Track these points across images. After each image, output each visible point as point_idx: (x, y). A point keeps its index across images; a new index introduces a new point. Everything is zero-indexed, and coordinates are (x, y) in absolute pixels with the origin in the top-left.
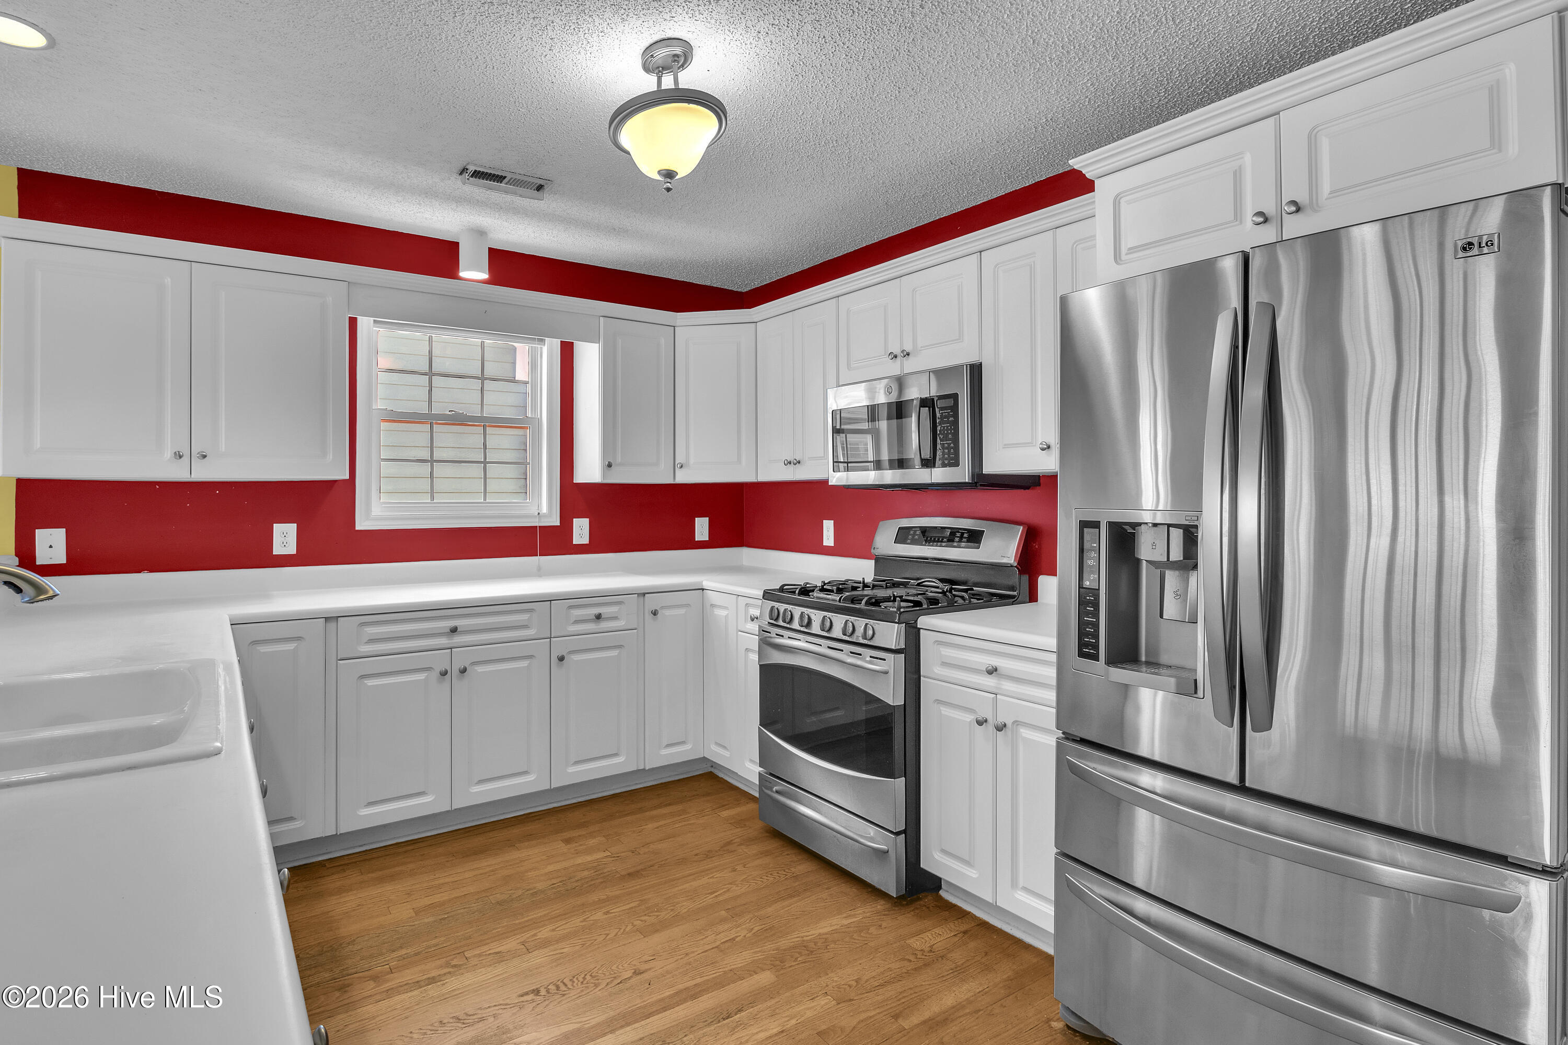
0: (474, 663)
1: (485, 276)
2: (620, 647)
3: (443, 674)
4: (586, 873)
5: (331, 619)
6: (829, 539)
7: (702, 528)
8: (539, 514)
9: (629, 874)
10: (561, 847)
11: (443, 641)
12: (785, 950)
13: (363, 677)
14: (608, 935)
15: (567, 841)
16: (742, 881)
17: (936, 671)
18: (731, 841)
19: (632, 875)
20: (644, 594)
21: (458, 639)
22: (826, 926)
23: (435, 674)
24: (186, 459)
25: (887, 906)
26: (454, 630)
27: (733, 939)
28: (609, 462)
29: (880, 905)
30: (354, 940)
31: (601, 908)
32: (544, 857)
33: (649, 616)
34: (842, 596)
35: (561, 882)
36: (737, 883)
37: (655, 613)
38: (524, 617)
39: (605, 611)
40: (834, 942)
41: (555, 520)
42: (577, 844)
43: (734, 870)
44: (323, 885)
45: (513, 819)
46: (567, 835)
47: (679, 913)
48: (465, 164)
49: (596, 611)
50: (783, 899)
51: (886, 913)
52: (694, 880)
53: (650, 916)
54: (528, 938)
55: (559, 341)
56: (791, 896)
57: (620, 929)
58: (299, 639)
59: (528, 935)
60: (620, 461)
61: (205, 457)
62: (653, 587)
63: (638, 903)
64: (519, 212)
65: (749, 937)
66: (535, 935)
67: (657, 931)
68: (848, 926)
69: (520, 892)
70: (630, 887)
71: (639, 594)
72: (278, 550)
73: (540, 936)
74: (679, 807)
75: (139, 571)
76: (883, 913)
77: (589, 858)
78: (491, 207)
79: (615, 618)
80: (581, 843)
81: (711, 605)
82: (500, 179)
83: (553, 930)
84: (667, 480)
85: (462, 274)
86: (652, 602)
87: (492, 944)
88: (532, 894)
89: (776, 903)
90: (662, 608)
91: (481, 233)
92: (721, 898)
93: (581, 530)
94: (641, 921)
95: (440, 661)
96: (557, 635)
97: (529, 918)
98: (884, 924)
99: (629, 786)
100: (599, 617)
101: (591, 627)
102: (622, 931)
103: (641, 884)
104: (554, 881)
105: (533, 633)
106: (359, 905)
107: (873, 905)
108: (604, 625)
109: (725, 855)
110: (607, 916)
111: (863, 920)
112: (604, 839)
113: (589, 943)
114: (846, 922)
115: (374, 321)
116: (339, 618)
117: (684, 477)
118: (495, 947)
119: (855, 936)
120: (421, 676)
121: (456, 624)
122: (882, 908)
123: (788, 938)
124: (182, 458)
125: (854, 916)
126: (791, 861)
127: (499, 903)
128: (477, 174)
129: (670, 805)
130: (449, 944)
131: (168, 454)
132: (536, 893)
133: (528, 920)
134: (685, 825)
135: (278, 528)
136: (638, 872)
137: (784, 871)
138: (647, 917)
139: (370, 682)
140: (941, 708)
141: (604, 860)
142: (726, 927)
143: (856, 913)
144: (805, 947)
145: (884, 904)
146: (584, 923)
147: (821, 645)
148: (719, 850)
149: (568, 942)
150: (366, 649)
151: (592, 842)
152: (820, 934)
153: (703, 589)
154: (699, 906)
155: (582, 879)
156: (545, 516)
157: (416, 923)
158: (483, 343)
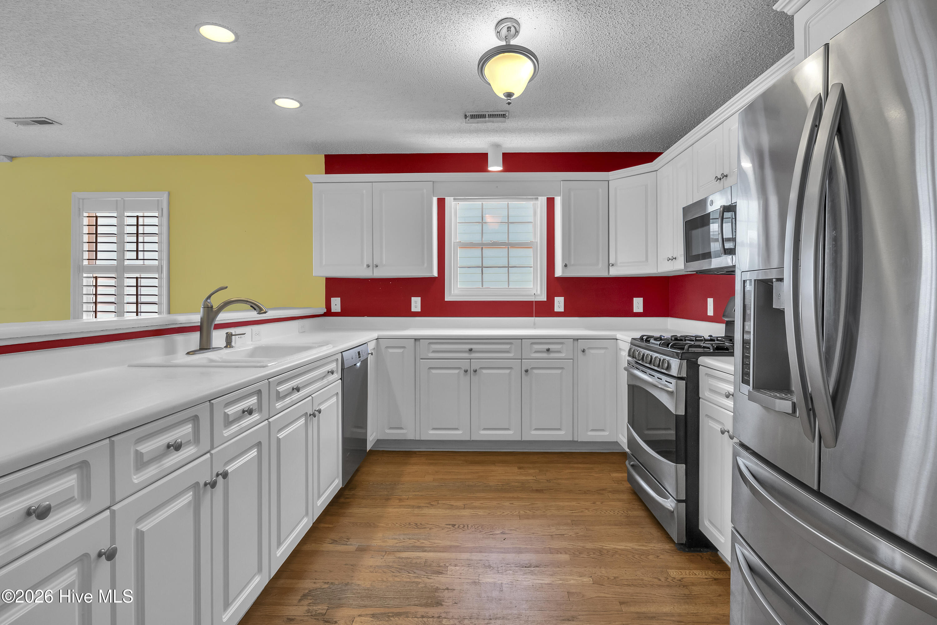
0: (481, 368)
1: (501, 168)
2: (562, 368)
3: (466, 371)
4: (517, 484)
5: (417, 339)
6: (710, 312)
7: (638, 304)
8: (535, 294)
9: (537, 490)
10: (515, 470)
11: (466, 355)
12: (587, 549)
13: (430, 368)
14: (504, 513)
15: (520, 468)
16: (594, 509)
17: (706, 394)
18: (606, 489)
19: (537, 491)
20: (578, 339)
21: (474, 355)
22: (621, 546)
23: (462, 372)
24: (371, 267)
25: (673, 548)
26: (471, 350)
27: (564, 535)
28: (566, 264)
29: (667, 546)
30: (404, 484)
31: (510, 501)
32: (503, 472)
33: (580, 353)
34: (661, 342)
35: (502, 484)
36: (590, 510)
37: (584, 351)
38: (508, 347)
39: (552, 347)
40: (620, 555)
41: (543, 298)
42: (523, 470)
43: (594, 503)
44: (410, 460)
45: (503, 453)
46: (522, 465)
47: (546, 514)
48: (464, 113)
49: (547, 347)
50: (610, 525)
51: (668, 551)
52: (568, 502)
53: (530, 511)
54: (468, 503)
55: (546, 198)
56: (616, 525)
57: (512, 512)
58: (404, 347)
59: (469, 502)
60: (573, 263)
61: (377, 266)
62: (586, 336)
63: (530, 504)
64: (506, 131)
65: (573, 537)
66: (472, 503)
67: (528, 518)
68: (636, 550)
69: (480, 484)
70: (532, 496)
71: (574, 339)
72: (413, 309)
73: (474, 504)
74: (591, 466)
75: (364, 316)
76: (667, 551)
77: (524, 478)
78: (492, 131)
79: (559, 352)
80: (526, 470)
81: (620, 349)
82: (483, 116)
83: (482, 504)
84: (603, 274)
85: (490, 169)
86: (581, 344)
87: (452, 501)
88: (485, 486)
89: (604, 525)
90: (589, 348)
91: (497, 146)
92: (575, 514)
93: (559, 304)
94: (525, 512)
95: (465, 365)
96: (525, 358)
97: (476, 495)
98: (662, 557)
99: (572, 449)
100: (548, 350)
101: (545, 355)
102: (512, 513)
103: (538, 496)
104: (499, 483)
105: (512, 355)
106: (416, 471)
107: (664, 545)
108: (552, 355)
109: (596, 495)
110: (510, 505)
111: (649, 550)
112: (539, 471)
113: (492, 513)
114: (637, 547)
115: (454, 199)
116: (421, 340)
117: (614, 272)
118: (453, 503)
119: (636, 556)
120: (456, 371)
121: (472, 347)
122: (669, 548)
123: (595, 544)
124: (370, 267)
125: (646, 546)
126: (631, 508)
127: (468, 486)
128: (473, 117)
129: (588, 463)
130: (436, 495)
131: (365, 266)
132: (487, 486)
133: (474, 496)
134: (586, 475)
135: (413, 299)
136: (542, 490)
137: (623, 512)
138: (528, 511)
139: (434, 371)
140: (710, 421)
141: (530, 481)
142: (565, 528)
143: (649, 545)
144: (600, 551)
145: (672, 547)
146: (497, 505)
147: (646, 373)
148: (595, 491)
149: (484, 510)
150: (431, 355)
151: (531, 471)
152: (615, 548)
153: (617, 339)
154: (559, 514)
155: (512, 486)
156: (538, 295)
157: (431, 484)
158: (508, 203)
